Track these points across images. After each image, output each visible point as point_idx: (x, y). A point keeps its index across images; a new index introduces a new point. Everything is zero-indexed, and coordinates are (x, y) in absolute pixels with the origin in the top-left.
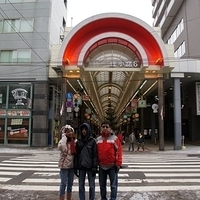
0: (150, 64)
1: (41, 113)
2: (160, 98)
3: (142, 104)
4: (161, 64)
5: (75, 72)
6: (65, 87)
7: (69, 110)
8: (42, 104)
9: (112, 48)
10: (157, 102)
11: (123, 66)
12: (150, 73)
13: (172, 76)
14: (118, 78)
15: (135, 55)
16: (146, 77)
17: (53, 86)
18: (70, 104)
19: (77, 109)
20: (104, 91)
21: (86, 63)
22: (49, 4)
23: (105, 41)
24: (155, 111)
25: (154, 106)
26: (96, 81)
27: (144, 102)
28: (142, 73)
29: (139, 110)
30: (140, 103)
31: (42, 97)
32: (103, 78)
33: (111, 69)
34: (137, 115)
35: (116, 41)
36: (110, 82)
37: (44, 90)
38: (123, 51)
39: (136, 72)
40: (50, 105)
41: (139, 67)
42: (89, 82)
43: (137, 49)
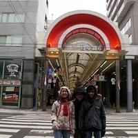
1: (29, 83)
2: (117, 74)
3: (102, 78)
5: (55, 53)
6: (47, 64)
7: (50, 81)
8: (30, 76)
9: (83, 37)
10: (114, 77)
12: (110, 55)
13: (126, 57)
15: (99, 42)
16: (107, 58)
17: (38, 64)
18: (50, 77)
19: (55, 81)
20: (72, 69)
21: (63, 47)
22: (37, 3)
23: (78, 31)
24: (113, 83)
25: (113, 80)
31: (30, 71)
34: (97, 87)
35: (85, 31)
37: (31, 66)
38: (91, 39)
40: (35, 77)
41: (102, 50)
43: (101, 37)
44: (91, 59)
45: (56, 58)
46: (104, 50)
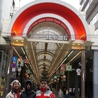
0: (76, 38)
2: (83, 65)
3: (69, 68)
4: (84, 39)
5: (20, 42)
6: (11, 52)
7: (14, 70)
9: (49, 26)
10: (80, 67)
11: (56, 40)
12: (76, 45)
13: (93, 48)
14: (52, 47)
15: (66, 31)
16: (73, 48)
17: (3, 51)
18: (14, 66)
19: (20, 70)
20: (41, 57)
21: (28, 35)
23: (44, 20)
24: (79, 74)
25: (78, 70)
26: (35, 49)
27: (71, 67)
28: (70, 45)
29: (66, 73)
30: (67, 67)
32: (41, 47)
33: (47, 41)
34: (65, 77)
35: (52, 20)
36: (46, 51)
38: (57, 28)
39: (66, 45)
41: (68, 40)
42: (30, 49)
43: (67, 28)
44: (58, 48)
45: (21, 47)
46: (70, 40)
